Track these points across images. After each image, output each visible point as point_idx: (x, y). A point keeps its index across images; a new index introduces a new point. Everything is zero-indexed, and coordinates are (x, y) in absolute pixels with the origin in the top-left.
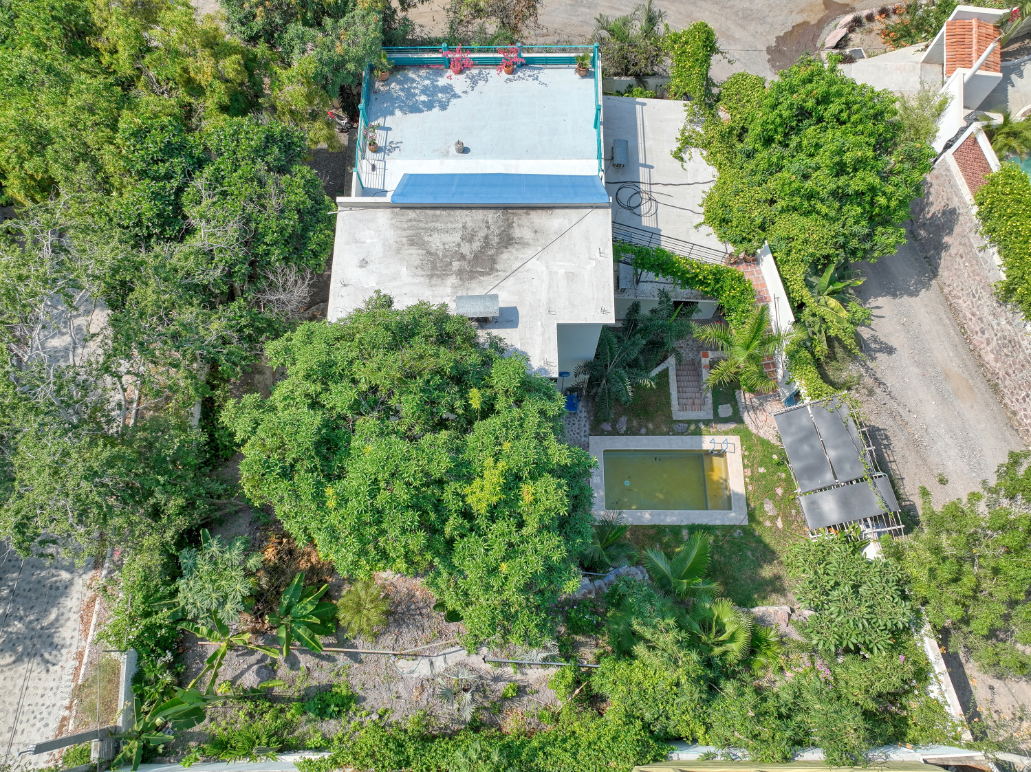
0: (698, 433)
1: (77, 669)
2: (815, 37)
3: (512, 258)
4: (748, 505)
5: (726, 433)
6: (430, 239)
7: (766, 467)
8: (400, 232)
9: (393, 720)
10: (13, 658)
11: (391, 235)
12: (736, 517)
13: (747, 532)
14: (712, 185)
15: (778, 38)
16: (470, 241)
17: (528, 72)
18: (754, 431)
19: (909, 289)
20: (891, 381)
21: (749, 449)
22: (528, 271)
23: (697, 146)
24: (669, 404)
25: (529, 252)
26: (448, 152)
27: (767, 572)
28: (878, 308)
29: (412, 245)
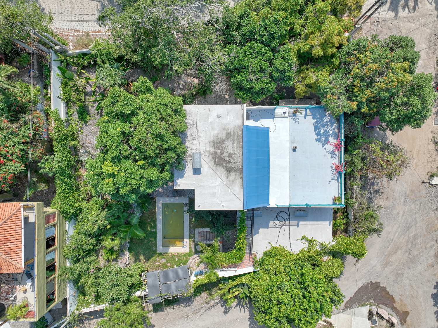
0: (190, 238)
1: (95, 32)
2: (386, 305)
3: (222, 172)
4: (164, 253)
5: (190, 248)
6: (229, 141)
7: (177, 261)
8: (232, 129)
9: (80, 135)
10: (100, 10)
11: (231, 126)
12: (160, 248)
13: (155, 252)
14: (290, 251)
15: (385, 288)
16: (229, 156)
17: (336, 176)
18: (191, 258)
19: (252, 324)
20: (213, 311)
21: (184, 255)
22: (216, 178)
23: (309, 246)
24: (201, 228)
25: (224, 179)
26: (293, 143)
27: (142, 257)
28: (245, 311)
29: (227, 134)
